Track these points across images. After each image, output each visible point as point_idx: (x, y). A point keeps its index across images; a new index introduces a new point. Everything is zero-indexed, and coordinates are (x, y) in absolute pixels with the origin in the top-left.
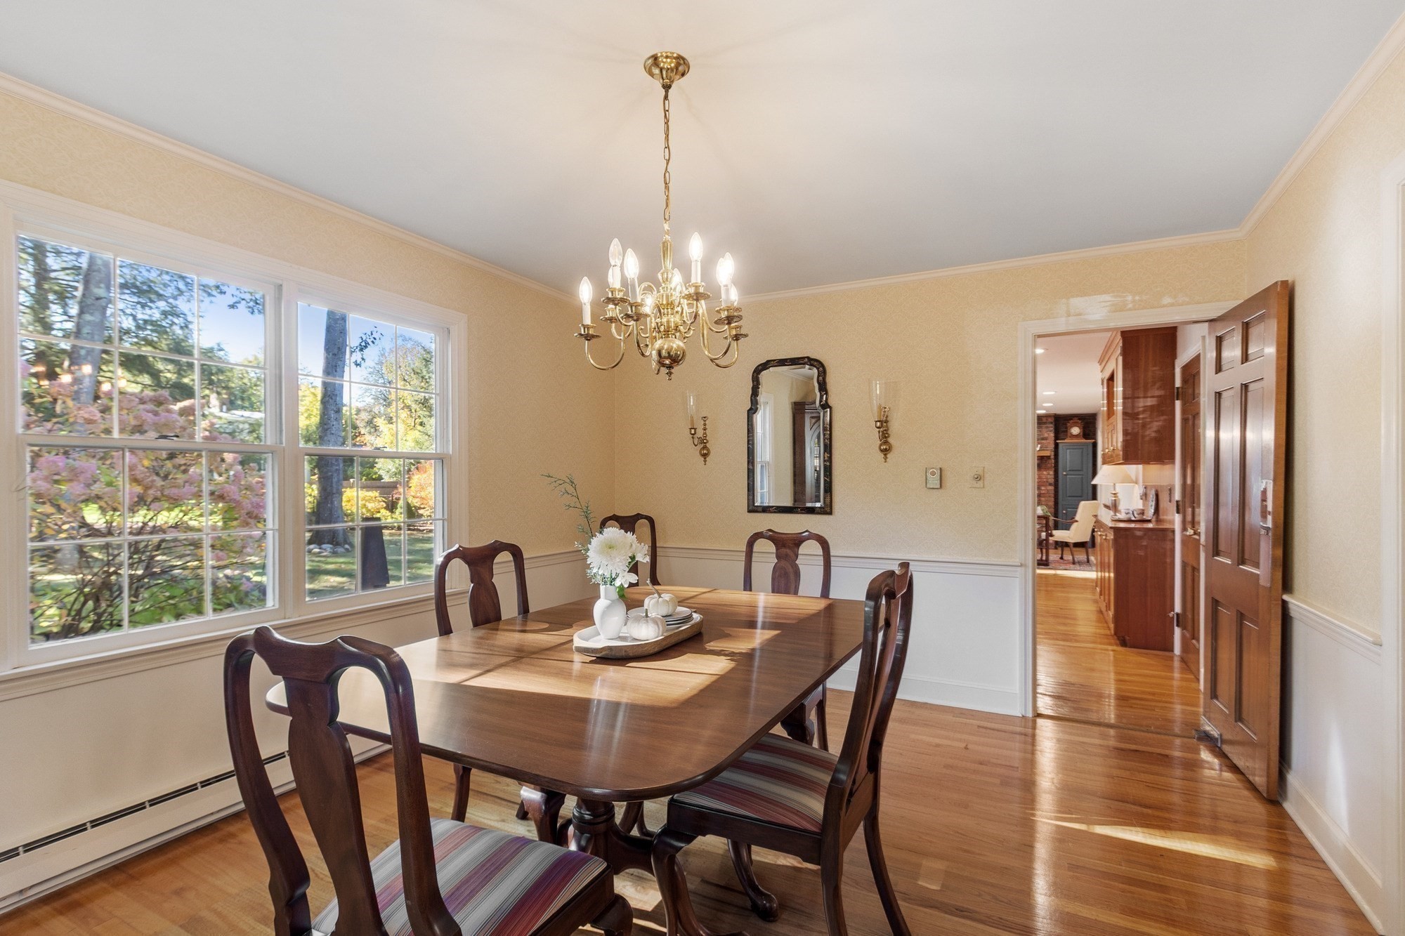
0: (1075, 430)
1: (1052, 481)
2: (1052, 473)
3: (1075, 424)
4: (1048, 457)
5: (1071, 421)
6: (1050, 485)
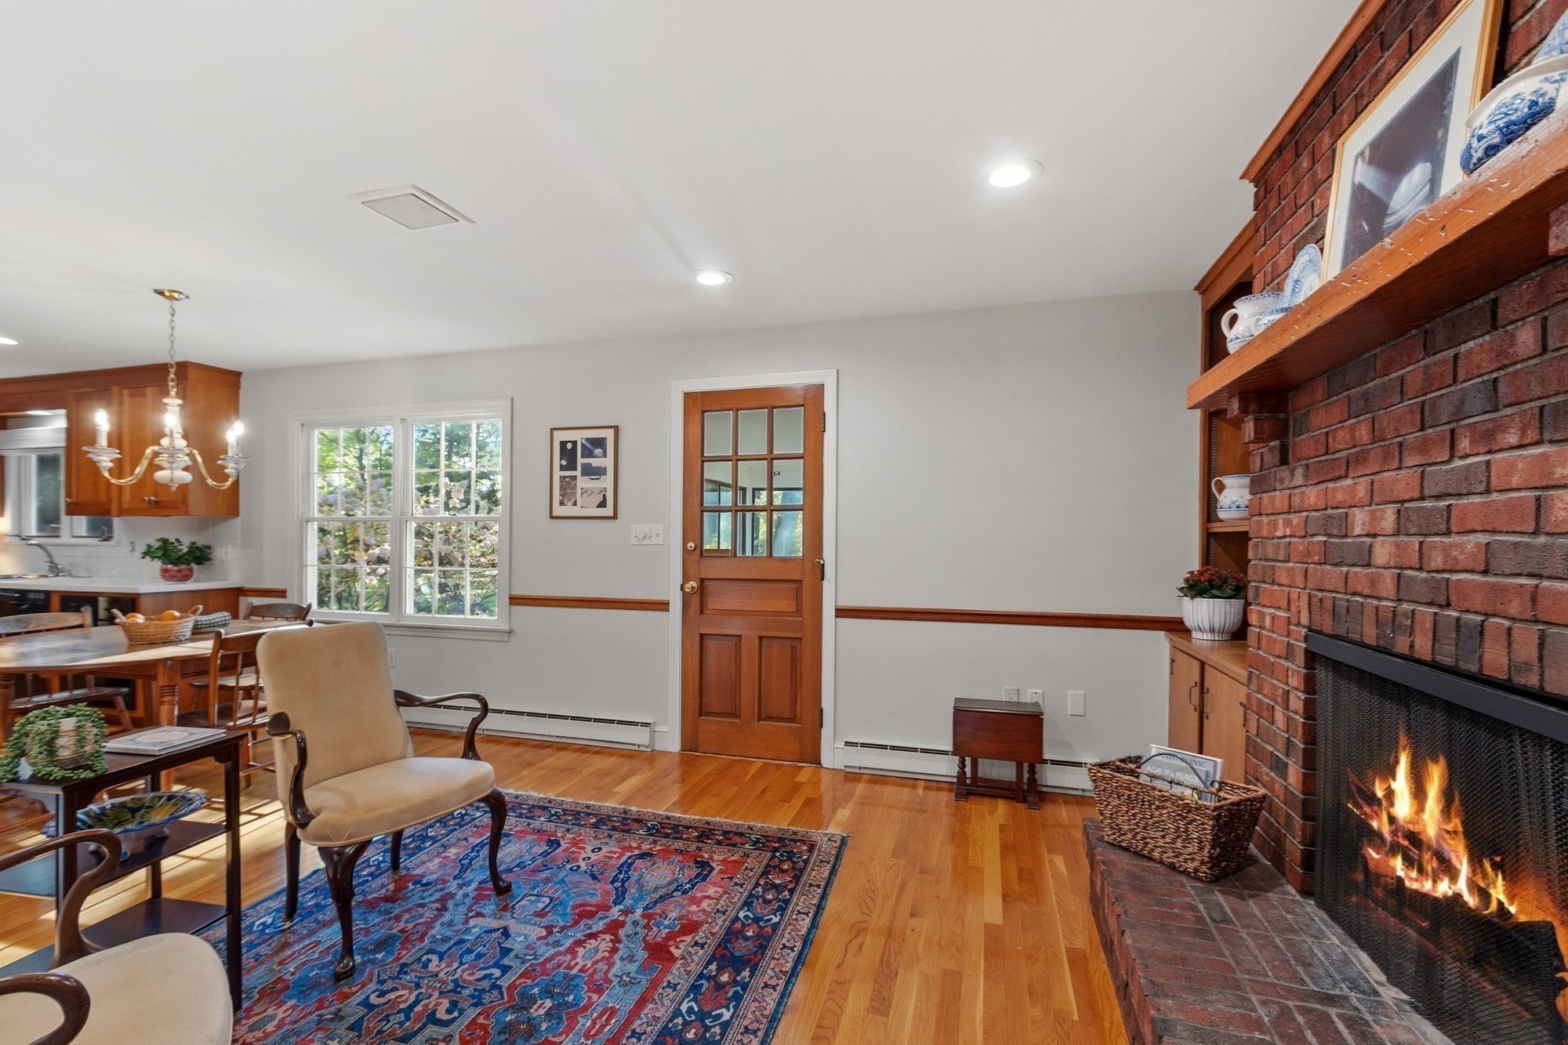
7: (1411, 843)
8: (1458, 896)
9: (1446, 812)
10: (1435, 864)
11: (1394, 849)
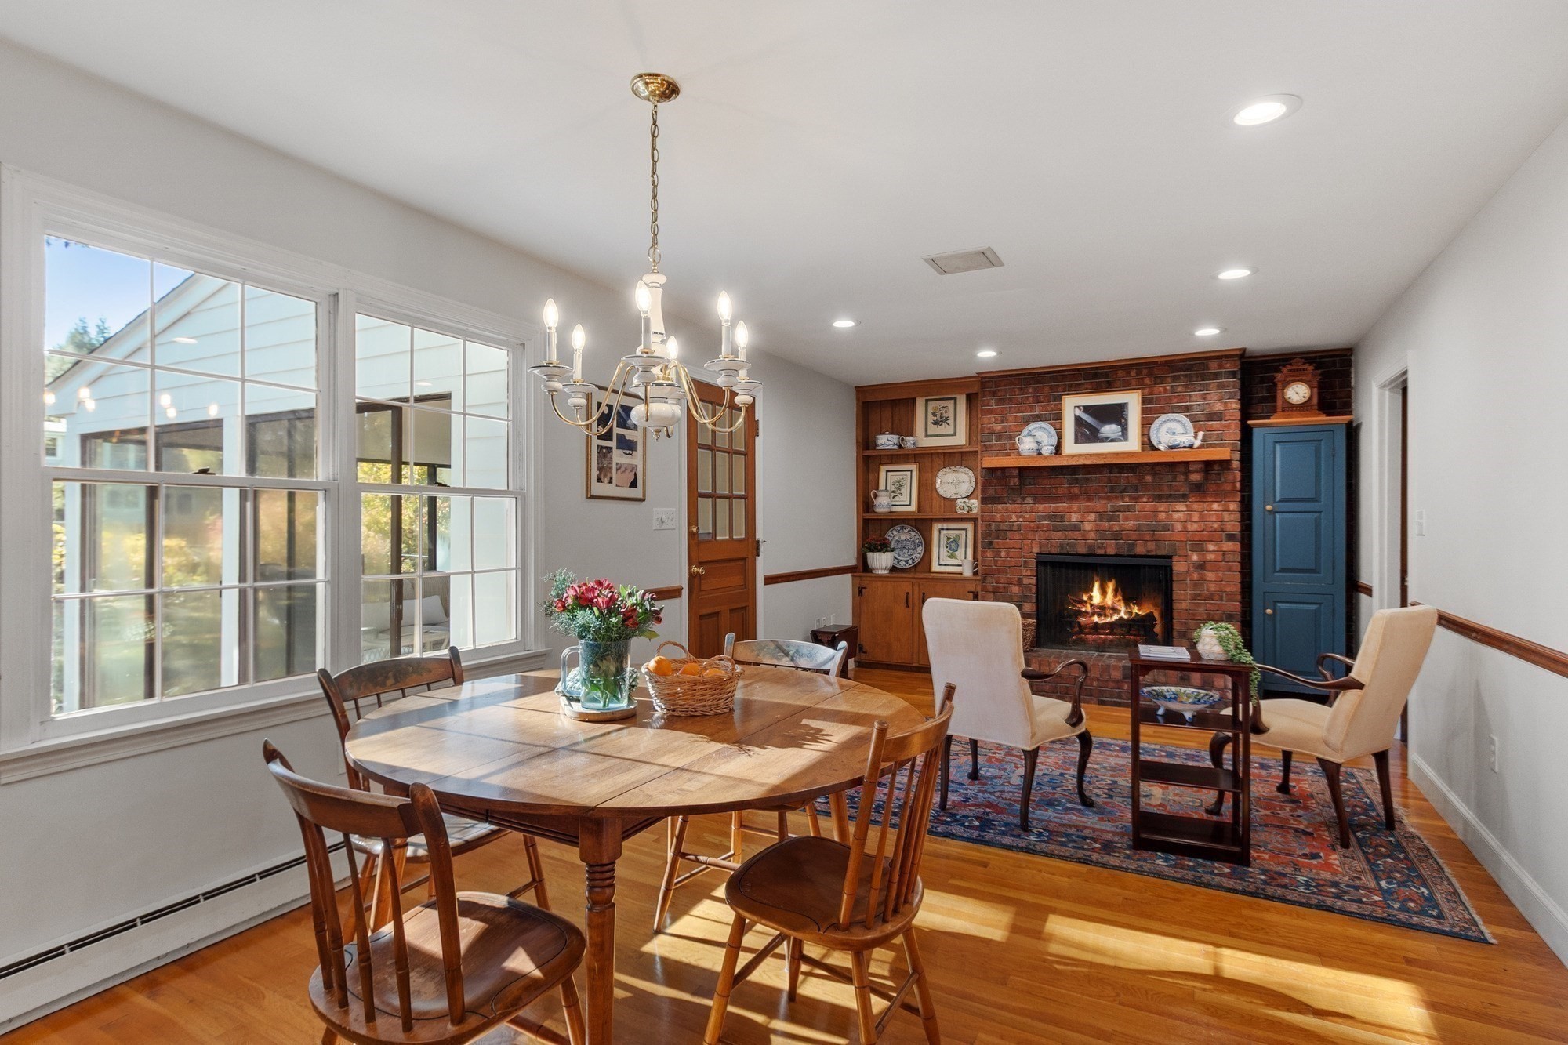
0: (1298, 392)
1: (1234, 527)
2: (1234, 506)
3: (1297, 377)
4: (1225, 465)
5: (1285, 370)
6: (1231, 538)
7: (1102, 610)
8: (1121, 618)
9: (1115, 595)
10: (1111, 612)
11: (1093, 614)
